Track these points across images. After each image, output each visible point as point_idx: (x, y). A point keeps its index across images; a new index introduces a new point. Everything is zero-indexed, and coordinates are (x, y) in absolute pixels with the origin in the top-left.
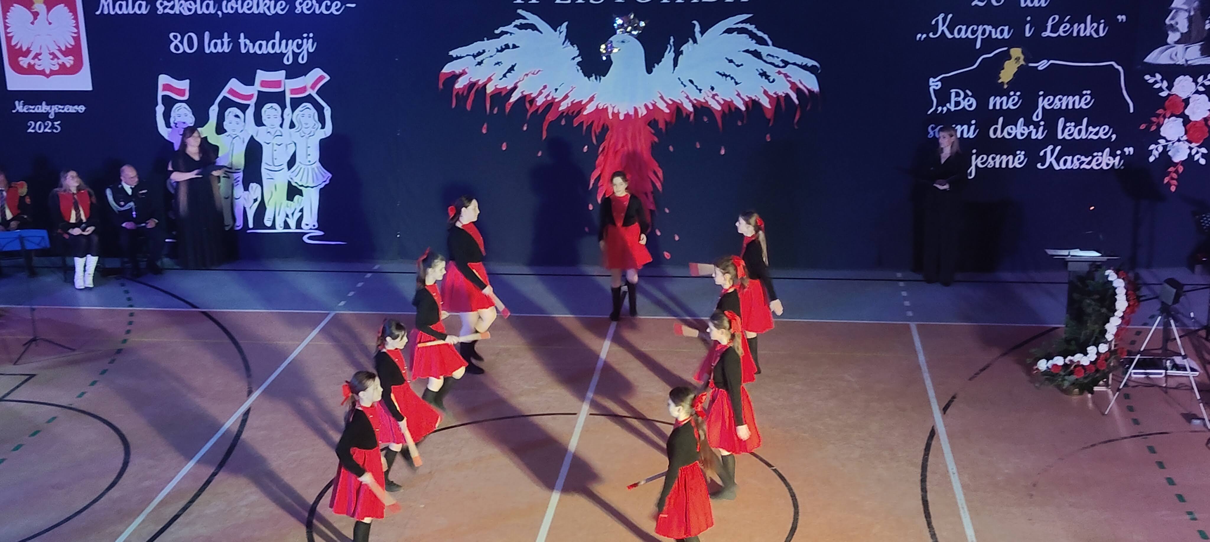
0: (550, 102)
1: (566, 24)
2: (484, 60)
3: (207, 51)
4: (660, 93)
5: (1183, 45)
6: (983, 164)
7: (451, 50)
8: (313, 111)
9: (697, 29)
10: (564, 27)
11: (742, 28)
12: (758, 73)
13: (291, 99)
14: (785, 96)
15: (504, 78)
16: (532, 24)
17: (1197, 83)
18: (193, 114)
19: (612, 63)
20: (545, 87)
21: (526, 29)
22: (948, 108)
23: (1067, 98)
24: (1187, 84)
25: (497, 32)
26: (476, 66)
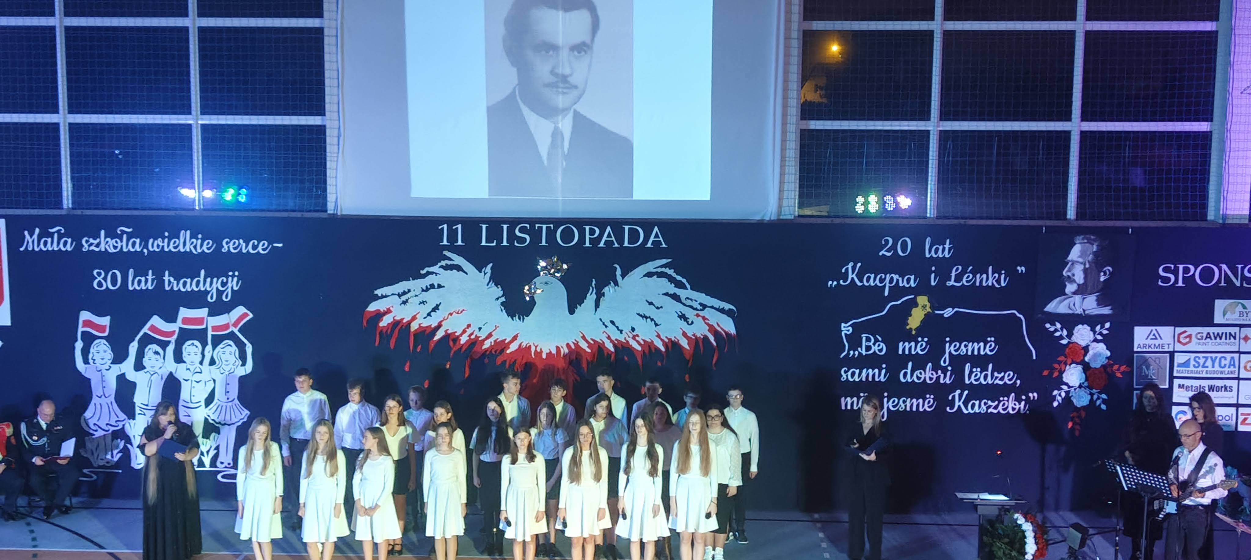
0: (473, 341)
1: (491, 265)
2: (409, 299)
3: (131, 288)
4: (582, 333)
5: (1080, 296)
6: (894, 407)
7: (376, 290)
8: (234, 348)
9: (619, 272)
10: (488, 269)
11: (661, 272)
12: (677, 315)
13: (212, 335)
14: (703, 338)
15: (429, 317)
16: (457, 265)
17: (1094, 332)
18: (112, 351)
19: (535, 303)
20: (469, 326)
21: (452, 270)
22: (859, 353)
23: (973, 345)
24: (1086, 332)
25: (423, 272)
26: (401, 304)
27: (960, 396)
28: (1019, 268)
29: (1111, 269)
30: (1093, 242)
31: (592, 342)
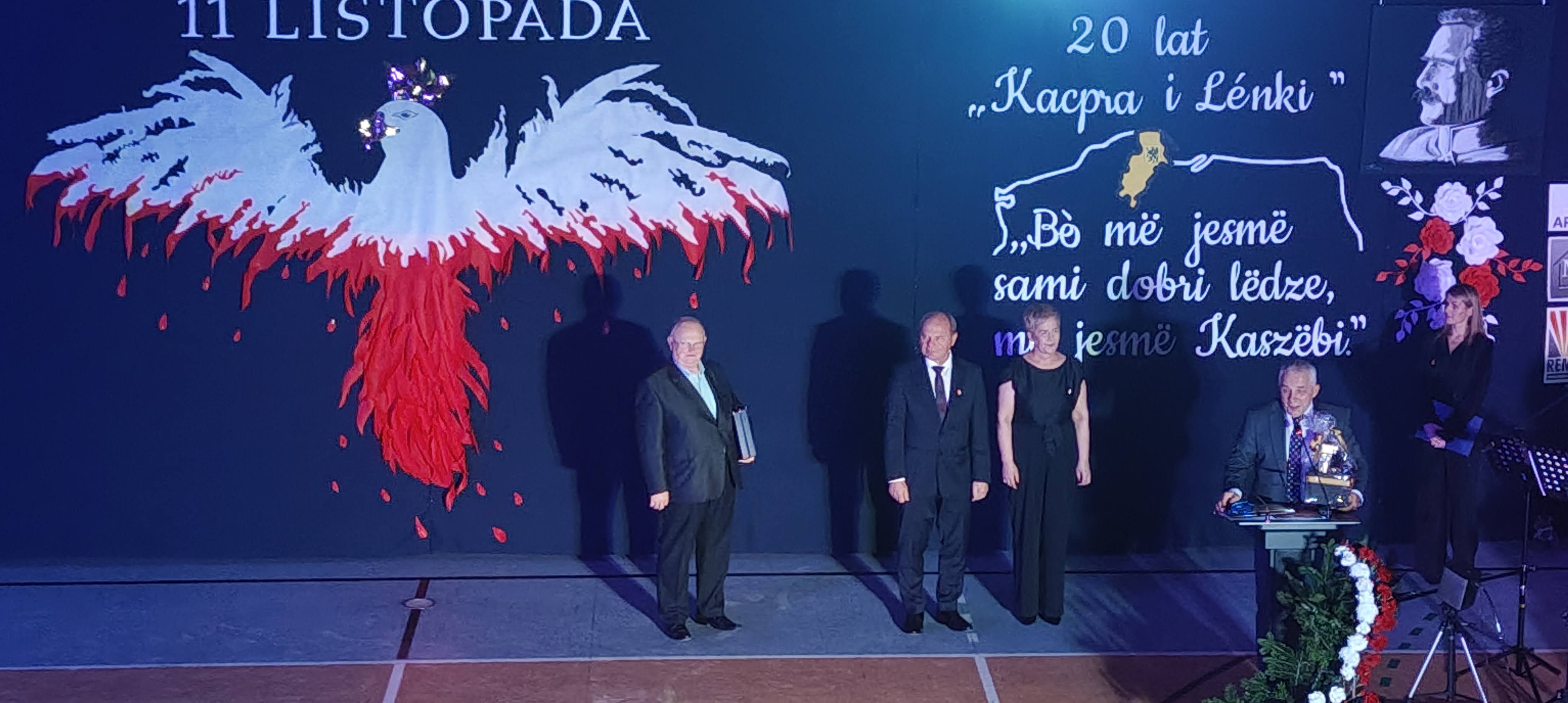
0: (258, 233)
1: (290, 79)
2: (120, 149)
4: (481, 216)
5: (1448, 127)
6: (1096, 348)
9: (552, 91)
10: (284, 87)
11: (639, 90)
12: (673, 177)
14: (725, 222)
15: (163, 187)
16: (219, 79)
17: (1475, 197)
19: (383, 155)
20: (247, 203)
21: (208, 90)
22: (1029, 244)
23: (1245, 224)
24: (1458, 197)
25: (147, 94)
26: (103, 161)
27: (1222, 324)
28: (1333, 75)
29: (1506, 73)
30: (1473, 22)
31: (502, 233)
